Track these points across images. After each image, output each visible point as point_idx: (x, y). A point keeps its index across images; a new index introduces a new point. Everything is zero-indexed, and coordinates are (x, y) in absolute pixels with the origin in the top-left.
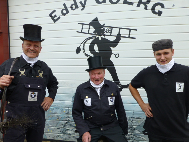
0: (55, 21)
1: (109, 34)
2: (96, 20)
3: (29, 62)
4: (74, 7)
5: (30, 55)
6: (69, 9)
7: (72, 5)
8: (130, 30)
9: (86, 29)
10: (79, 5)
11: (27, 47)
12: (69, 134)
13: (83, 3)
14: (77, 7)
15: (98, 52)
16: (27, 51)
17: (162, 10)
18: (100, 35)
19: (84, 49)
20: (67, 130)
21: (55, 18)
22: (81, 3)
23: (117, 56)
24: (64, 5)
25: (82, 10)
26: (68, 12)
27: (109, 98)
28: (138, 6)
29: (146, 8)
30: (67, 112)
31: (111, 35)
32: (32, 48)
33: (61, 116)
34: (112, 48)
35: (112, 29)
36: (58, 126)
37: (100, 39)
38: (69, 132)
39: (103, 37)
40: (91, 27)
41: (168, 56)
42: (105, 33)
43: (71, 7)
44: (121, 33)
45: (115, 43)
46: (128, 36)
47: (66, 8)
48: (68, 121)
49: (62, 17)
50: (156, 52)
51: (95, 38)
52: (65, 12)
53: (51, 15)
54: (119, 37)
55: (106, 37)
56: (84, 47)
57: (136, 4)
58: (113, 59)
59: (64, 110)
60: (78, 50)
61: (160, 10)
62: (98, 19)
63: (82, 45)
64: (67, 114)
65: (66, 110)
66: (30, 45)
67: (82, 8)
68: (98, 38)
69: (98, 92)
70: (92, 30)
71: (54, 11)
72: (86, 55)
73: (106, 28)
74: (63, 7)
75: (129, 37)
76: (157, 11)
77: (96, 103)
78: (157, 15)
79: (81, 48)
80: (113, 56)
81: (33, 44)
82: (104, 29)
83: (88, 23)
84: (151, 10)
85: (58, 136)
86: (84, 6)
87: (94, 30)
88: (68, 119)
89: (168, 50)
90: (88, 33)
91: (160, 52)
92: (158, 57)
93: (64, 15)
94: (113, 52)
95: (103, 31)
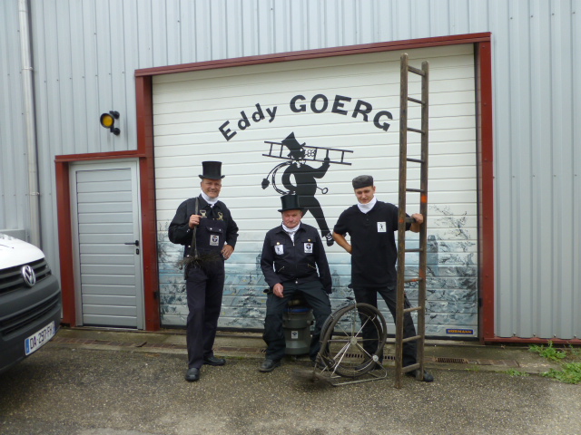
0: (228, 138)
1: (312, 158)
2: (292, 136)
3: (209, 202)
4: (257, 116)
5: (211, 194)
6: (251, 120)
7: (255, 113)
8: (343, 151)
9: (276, 150)
10: (265, 113)
11: (207, 186)
12: (253, 317)
13: (272, 110)
14: (262, 117)
15: (295, 185)
16: (207, 191)
17: (389, 122)
18: (298, 160)
19: (274, 182)
20: (249, 310)
21: (229, 134)
22: (268, 110)
23: (325, 191)
24: (243, 113)
25: (271, 121)
26: (248, 124)
27: (305, 244)
28: (355, 115)
29: (366, 119)
30: (248, 281)
31: (314, 160)
32: (213, 187)
33: (239, 288)
34: (317, 180)
35: (316, 151)
36: (234, 304)
37: (299, 166)
38: (251, 313)
39: (303, 162)
40: (285, 147)
41: (369, 194)
42: (306, 157)
43: (254, 117)
44: (329, 157)
45: (321, 172)
46: (340, 161)
47: (245, 119)
48: (251, 295)
49: (239, 132)
50: (357, 190)
51: (291, 164)
52: (243, 124)
53: (221, 129)
54: (327, 162)
55: (308, 163)
56: (273, 178)
57: (350, 113)
58: (318, 196)
59: (244, 279)
60: (265, 184)
61: (387, 122)
62: (295, 135)
63: (271, 175)
64: (249, 284)
65: (247, 277)
66: (210, 184)
67: (270, 118)
68: (295, 164)
69: (292, 237)
70: (286, 151)
71: (227, 123)
72: (278, 190)
73: (307, 149)
74: (241, 117)
75: (342, 163)
76: (381, 123)
77: (289, 251)
78: (382, 130)
79: (270, 179)
80: (318, 191)
81: (214, 183)
82: (304, 151)
83: (280, 141)
84: (373, 123)
85: (235, 321)
86: (272, 115)
87: (289, 151)
88: (250, 292)
89: (369, 188)
90: (281, 157)
91: (360, 190)
92: (359, 196)
93: (243, 128)
94: (318, 185)
95: (303, 154)
